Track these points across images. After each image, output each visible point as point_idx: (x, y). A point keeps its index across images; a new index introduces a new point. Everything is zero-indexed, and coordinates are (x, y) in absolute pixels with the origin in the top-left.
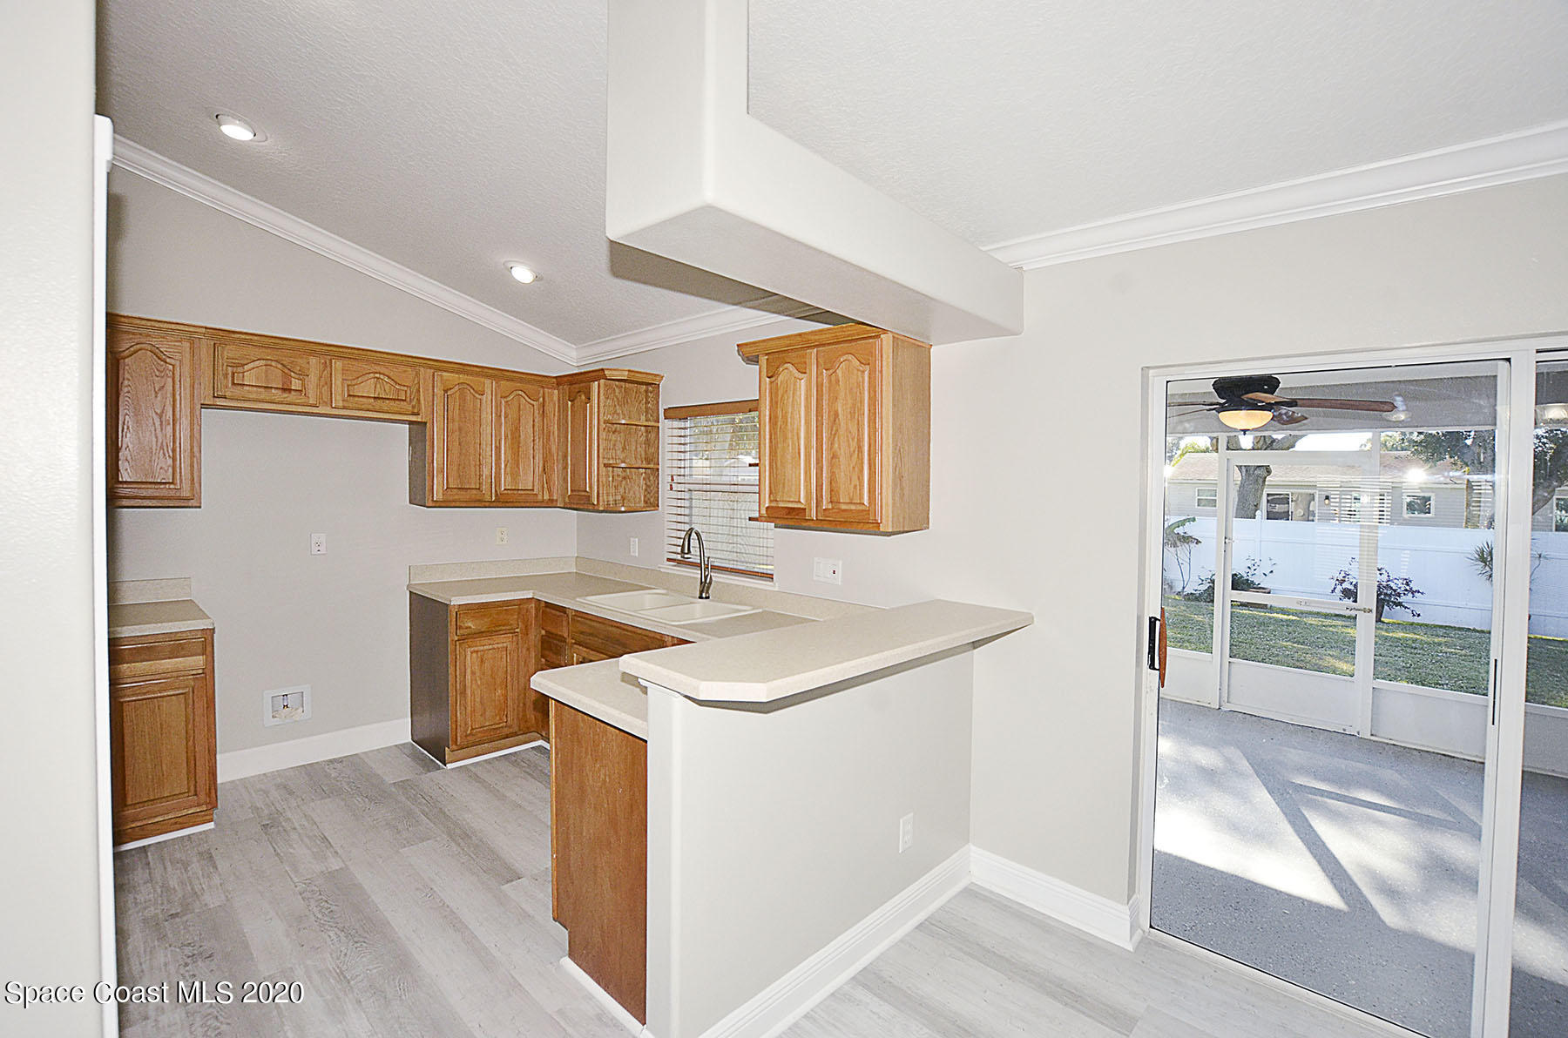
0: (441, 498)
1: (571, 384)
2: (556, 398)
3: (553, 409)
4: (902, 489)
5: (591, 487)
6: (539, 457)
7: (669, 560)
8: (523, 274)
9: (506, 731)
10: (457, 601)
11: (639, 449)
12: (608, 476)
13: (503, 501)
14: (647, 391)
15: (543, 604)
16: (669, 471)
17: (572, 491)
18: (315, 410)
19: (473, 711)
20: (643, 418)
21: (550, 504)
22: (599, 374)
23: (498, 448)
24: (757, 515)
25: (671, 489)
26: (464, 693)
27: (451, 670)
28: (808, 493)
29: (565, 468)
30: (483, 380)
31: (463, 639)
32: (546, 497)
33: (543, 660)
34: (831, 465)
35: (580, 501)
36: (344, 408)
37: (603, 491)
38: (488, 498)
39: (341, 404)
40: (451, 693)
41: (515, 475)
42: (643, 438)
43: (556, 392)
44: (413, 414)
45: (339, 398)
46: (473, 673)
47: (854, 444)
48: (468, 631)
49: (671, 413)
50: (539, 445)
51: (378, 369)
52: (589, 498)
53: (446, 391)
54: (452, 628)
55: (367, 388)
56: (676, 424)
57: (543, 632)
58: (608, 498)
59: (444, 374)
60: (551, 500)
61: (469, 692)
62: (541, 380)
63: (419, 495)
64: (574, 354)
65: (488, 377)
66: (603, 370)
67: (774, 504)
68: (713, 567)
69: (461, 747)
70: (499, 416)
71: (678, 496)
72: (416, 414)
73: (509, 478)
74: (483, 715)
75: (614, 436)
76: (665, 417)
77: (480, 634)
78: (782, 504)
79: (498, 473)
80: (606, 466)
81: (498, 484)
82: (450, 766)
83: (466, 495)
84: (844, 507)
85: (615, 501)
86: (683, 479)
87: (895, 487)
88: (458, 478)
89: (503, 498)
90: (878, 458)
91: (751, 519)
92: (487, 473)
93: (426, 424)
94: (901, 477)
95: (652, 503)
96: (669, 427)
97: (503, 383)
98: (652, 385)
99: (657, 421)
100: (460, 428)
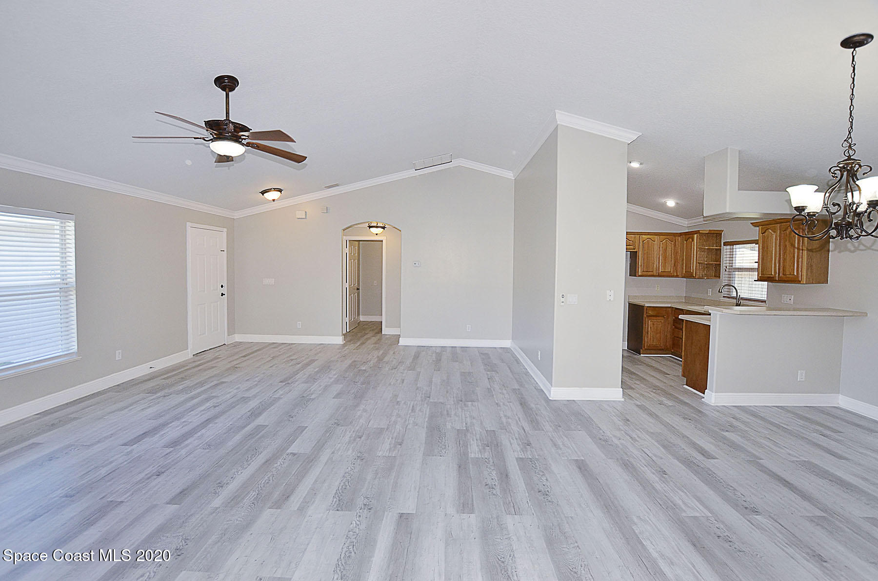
0: (641, 274)
1: (686, 235)
2: (680, 240)
3: (679, 244)
4: (812, 270)
5: (693, 270)
6: (673, 261)
7: (724, 297)
8: (671, 203)
10: (647, 305)
11: (713, 257)
12: (699, 266)
13: (660, 276)
14: (716, 236)
15: (674, 309)
16: (724, 265)
17: (685, 272)
19: (650, 339)
20: (715, 245)
21: (677, 276)
22: (697, 232)
23: (659, 258)
24: (757, 279)
25: (726, 271)
26: (647, 333)
27: (644, 326)
28: (775, 272)
29: (683, 265)
31: (648, 317)
32: (675, 274)
33: (674, 327)
34: (784, 262)
35: (689, 275)
37: (698, 272)
38: (655, 274)
40: (644, 333)
41: (664, 266)
42: (715, 253)
43: (680, 238)
46: (651, 328)
47: (792, 255)
48: (649, 315)
49: (726, 244)
50: (673, 256)
52: (692, 274)
53: (643, 241)
54: (645, 313)
56: (729, 247)
57: (674, 318)
58: (700, 274)
59: (644, 236)
61: (649, 334)
62: (675, 235)
63: (633, 273)
64: (686, 223)
65: (656, 235)
66: (699, 231)
67: (763, 276)
68: (742, 299)
69: (646, 349)
70: (660, 248)
71: (729, 273)
72: (634, 249)
73: (662, 268)
74: (653, 341)
75: (703, 253)
76: (724, 245)
77: (654, 316)
78: (766, 276)
79: (659, 266)
80: (699, 263)
81: (659, 270)
82: (642, 355)
83: (649, 274)
84: (788, 276)
85: (702, 275)
86: (731, 267)
87: (807, 269)
88: (647, 268)
89: (660, 274)
90: (800, 260)
91: (755, 281)
92: (655, 266)
93: (636, 252)
94: (811, 266)
95: (718, 276)
96: (725, 250)
97: (661, 237)
98: (718, 234)
99: (721, 247)
100: (647, 252)
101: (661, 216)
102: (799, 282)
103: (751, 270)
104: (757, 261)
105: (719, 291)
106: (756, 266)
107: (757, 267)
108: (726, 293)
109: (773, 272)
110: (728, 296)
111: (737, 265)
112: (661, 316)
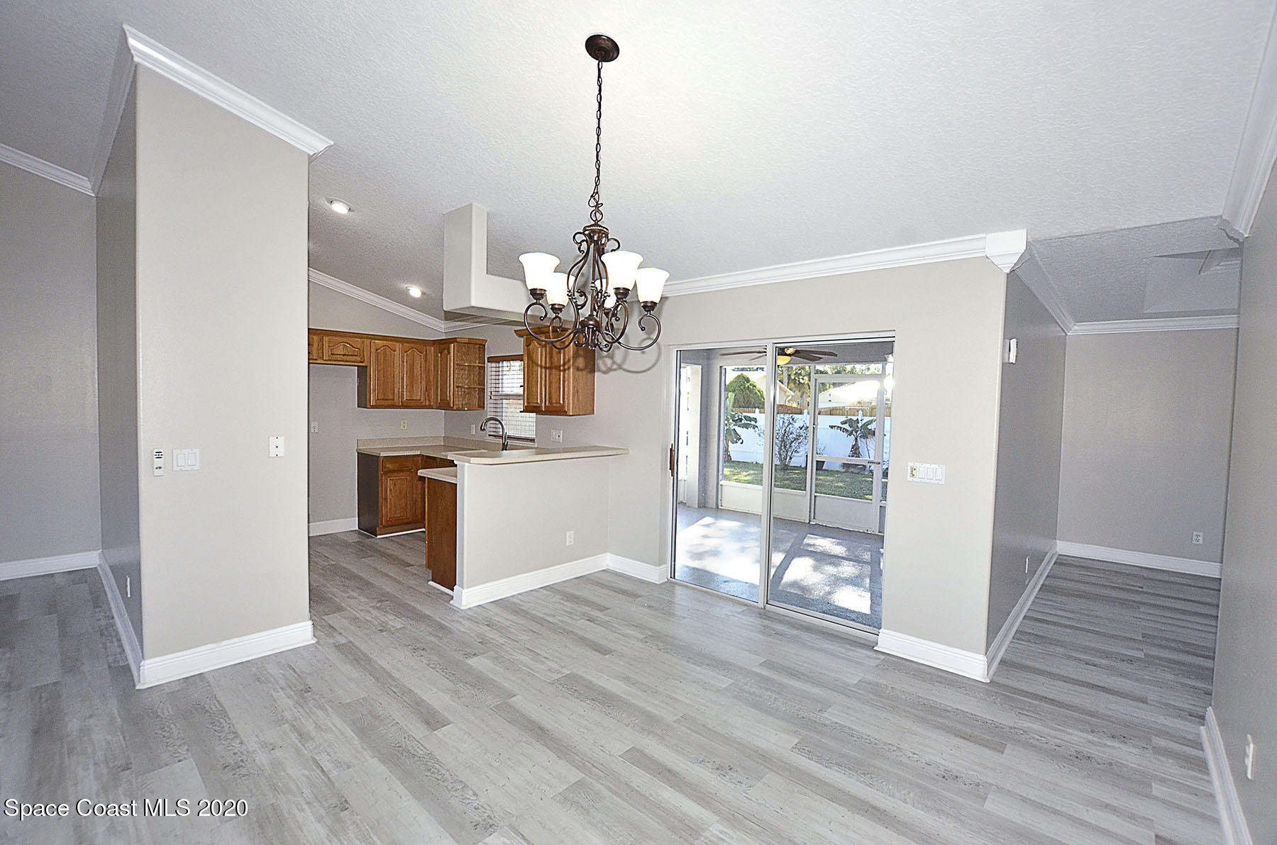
0: (374, 404)
1: (439, 344)
2: (432, 351)
3: (431, 358)
4: (578, 396)
6: (424, 383)
7: (490, 435)
8: (415, 292)
9: (405, 521)
10: (383, 454)
11: (475, 378)
12: (458, 391)
13: (405, 406)
14: (479, 348)
15: (412, 459)
16: (489, 390)
17: (440, 400)
18: (316, 362)
19: (391, 509)
20: (478, 361)
21: (430, 407)
22: (454, 340)
23: (403, 378)
24: (523, 410)
25: (491, 398)
26: (386, 499)
27: (380, 488)
29: (437, 388)
30: (395, 343)
31: (386, 473)
32: (427, 403)
34: (550, 386)
35: (445, 405)
36: (329, 360)
37: (456, 399)
38: (397, 404)
39: (327, 358)
40: (380, 500)
41: (411, 391)
42: (477, 372)
43: (433, 348)
44: (361, 362)
45: (327, 355)
46: (390, 490)
47: (558, 377)
48: (387, 470)
49: (491, 360)
50: (424, 376)
51: (345, 340)
52: (449, 403)
53: (377, 350)
54: (381, 468)
55: (340, 350)
56: (494, 365)
58: (459, 403)
59: (377, 341)
60: (430, 405)
61: (389, 500)
62: (425, 342)
63: (363, 402)
64: (443, 326)
65: (397, 342)
66: (456, 338)
67: (529, 405)
68: (510, 437)
69: (385, 527)
70: (403, 362)
71: (495, 402)
72: (363, 362)
73: (408, 394)
74: (395, 512)
75: (461, 372)
76: (488, 362)
77: (394, 471)
78: (532, 404)
79: (403, 391)
80: (458, 387)
81: (403, 397)
82: (378, 537)
83: (387, 403)
84: (555, 405)
85: (462, 405)
86: (497, 393)
87: (574, 396)
88: (384, 394)
89: (405, 404)
90: (566, 383)
91: (521, 412)
92: (396, 390)
93: (366, 367)
94: (578, 391)
95: (482, 406)
96: (490, 367)
97: (405, 344)
98: (481, 345)
99: (484, 364)
100: (384, 369)
101: (402, 310)
102: (565, 413)
103: (517, 396)
104: (522, 384)
105: (481, 428)
106: (520, 391)
107: (522, 393)
108: (492, 430)
109: (541, 399)
110: (494, 434)
111: (504, 389)
112: (407, 471)
